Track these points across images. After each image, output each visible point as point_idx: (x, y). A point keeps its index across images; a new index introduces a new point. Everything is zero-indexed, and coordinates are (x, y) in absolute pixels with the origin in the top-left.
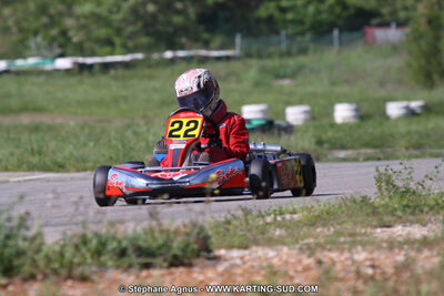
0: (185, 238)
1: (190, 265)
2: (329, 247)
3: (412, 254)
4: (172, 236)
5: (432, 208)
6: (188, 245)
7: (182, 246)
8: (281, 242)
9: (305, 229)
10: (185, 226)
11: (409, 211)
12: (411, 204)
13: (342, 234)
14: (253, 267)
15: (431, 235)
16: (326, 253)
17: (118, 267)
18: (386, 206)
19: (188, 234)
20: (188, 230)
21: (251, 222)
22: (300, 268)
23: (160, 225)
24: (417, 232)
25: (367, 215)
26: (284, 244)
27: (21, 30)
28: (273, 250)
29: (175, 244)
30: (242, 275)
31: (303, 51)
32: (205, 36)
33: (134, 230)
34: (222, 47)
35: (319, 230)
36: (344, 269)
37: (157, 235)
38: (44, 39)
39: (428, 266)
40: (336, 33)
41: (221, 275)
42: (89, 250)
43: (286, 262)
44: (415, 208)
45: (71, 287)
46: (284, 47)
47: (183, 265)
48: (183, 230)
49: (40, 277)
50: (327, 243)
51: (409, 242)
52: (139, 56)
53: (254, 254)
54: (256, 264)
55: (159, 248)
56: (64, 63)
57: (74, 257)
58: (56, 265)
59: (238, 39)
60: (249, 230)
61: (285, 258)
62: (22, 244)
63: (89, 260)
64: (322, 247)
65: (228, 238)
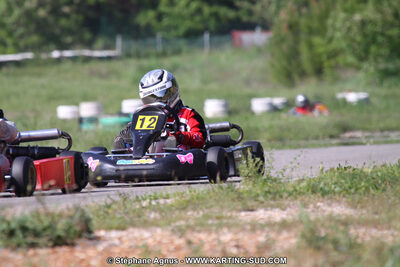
0: (68, 220)
1: (72, 245)
2: (198, 228)
3: (273, 235)
4: (56, 218)
5: (290, 194)
6: (70, 227)
7: (66, 227)
8: (155, 224)
9: (177, 212)
10: (68, 209)
11: (270, 196)
12: (272, 190)
13: (210, 217)
14: (130, 247)
15: (290, 218)
16: (196, 234)
17: (6, 247)
18: (250, 192)
19: (71, 217)
20: (71, 213)
21: (128, 206)
22: (172, 248)
23: (45, 208)
24: (278, 215)
25: (233, 200)
26: (158, 226)
29: (59, 226)
31: (178, 52)
32: (88, 36)
33: (22, 213)
34: (106, 47)
35: (189, 213)
36: (212, 248)
37: (43, 217)
39: (286, 246)
40: (207, 37)
41: (101, 254)
43: (160, 243)
44: (275, 194)
46: (160, 49)
47: (66, 244)
48: (66, 212)
50: (196, 225)
51: (270, 224)
52: (29, 55)
53: (131, 236)
54: (133, 244)
55: (45, 229)
59: (119, 41)
60: (126, 214)
61: (158, 239)
64: (192, 229)
65: (107, 220)
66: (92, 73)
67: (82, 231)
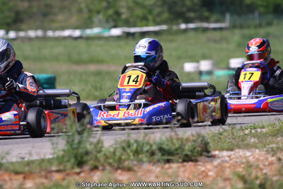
0: (193, 143)
1: (196, 161)
4: (184, 142)
6: (195, 148)
7: (191, 148)
8: (255, 146)
9: (270, 138)
10: (192, 135)
14: (236, 162)
17: (150, 162)
19: (194, 141)
20: (194, 139)
21: (235, 133)
22: (267, 163)
23: (177, 135)
26: (257, 148)
27: (90, 11)
28: (249, 151)
29: (187, 147)
30: (229, 167)
31: (269, 24)
32: (206, 14)
33: (161, 139)
34: (217, 21)
35: (279, 139)
37: (175, 141)
38: (104, 16)
41: (216, 167)
42: (132, 151)
43: (258, 159)
45: (121, 174)
46: (257, 22)
47: (192, 161)
48: (192, 138)
49: (101, 168)
52: (164, 27)
53: (237, 154)
54: (238, 160)
55: (176, 150)
56: (116, 32)
57: (122, 155)
58: (111, 161)
59: (228, 17)
60: (234, 139)
61: (257, 156)
62: (89, 147)
63: (132, 157)
64: (281, 150)
65: (220, 144)
66: (209, 40)
67: (203, 151)
